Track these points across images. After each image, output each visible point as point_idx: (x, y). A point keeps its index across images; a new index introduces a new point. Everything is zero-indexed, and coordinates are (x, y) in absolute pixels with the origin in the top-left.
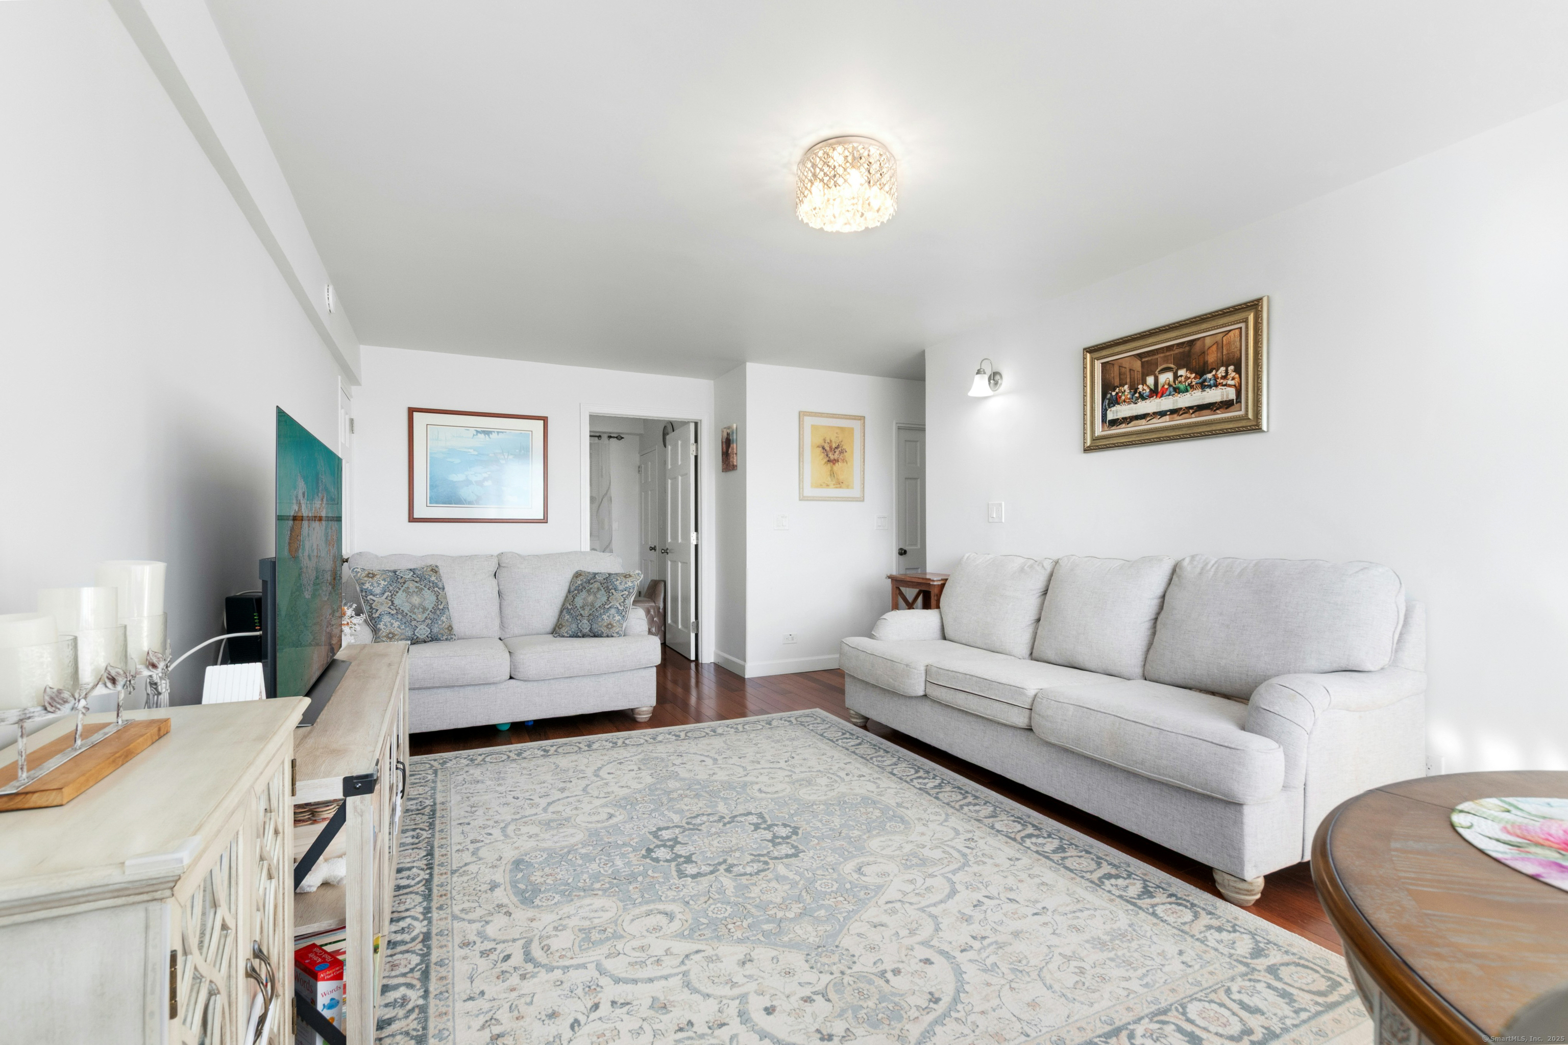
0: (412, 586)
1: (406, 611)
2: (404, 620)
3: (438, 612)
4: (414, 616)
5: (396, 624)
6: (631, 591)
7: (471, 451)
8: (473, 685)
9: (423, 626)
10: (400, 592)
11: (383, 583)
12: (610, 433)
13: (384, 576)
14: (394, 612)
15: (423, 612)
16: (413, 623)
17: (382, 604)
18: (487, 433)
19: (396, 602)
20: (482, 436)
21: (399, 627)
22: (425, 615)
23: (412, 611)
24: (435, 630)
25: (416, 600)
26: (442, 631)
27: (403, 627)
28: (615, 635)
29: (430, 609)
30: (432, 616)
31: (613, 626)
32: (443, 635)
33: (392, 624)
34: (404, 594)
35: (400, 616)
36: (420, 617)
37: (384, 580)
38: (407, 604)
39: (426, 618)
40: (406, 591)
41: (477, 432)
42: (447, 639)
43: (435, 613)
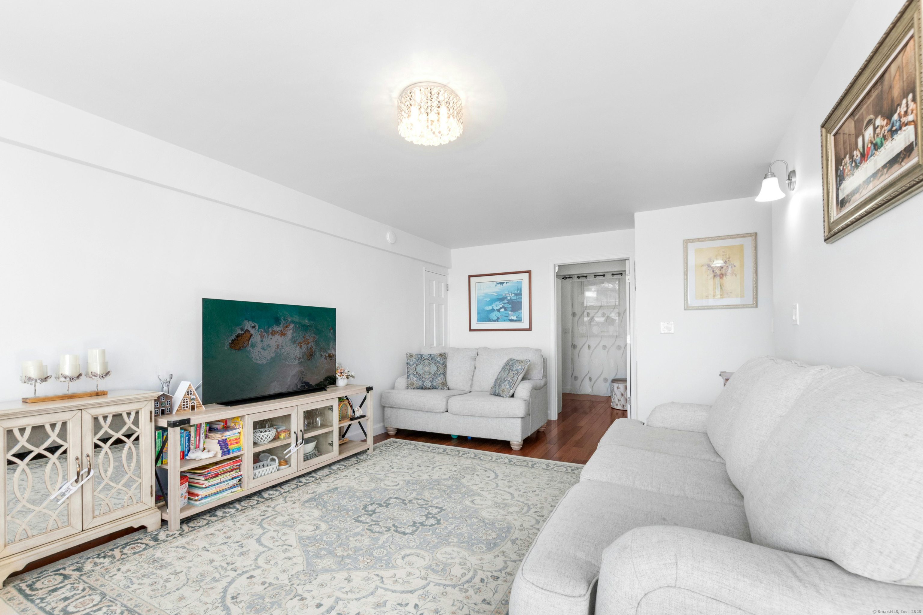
0: (427, 362)
1: (421, 373)
2: (419, 378)
3: (437, 375)
4: (424, 376)
5: (415, 379)
6: (519, 371)
7: (495, 294)
8: (432, 412)
9: (428, 381)
10: (421, 364)
11: (414, 360)
12: (613, 272)
13: (416, 357)
14: (415, 373)
15: (429, 375)
16: (423, 379)
17: (411, 369)
18: (501, 283)
19: (417, 369)
20: (499, 285)
21: (416, 381)
22: (430, 376)
23: (424, 374)
24: (434, 384)
25: (427, 369)
26: (438, 385)
27: (418, 381)
28: (504, 396)
29: (433, 373)
30: (433, 377)
31: (504, 391)
32: (439, 387)
33: (413, 379)
34: (422, 366)
35: (417, 376)
36: (427, 377)
37: (415, 359)
38: (422, 370)
39: (430, 378)
40: (423, 365)
41: (497, 283)
42: (442, 389)
43: (435, 376)
